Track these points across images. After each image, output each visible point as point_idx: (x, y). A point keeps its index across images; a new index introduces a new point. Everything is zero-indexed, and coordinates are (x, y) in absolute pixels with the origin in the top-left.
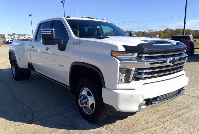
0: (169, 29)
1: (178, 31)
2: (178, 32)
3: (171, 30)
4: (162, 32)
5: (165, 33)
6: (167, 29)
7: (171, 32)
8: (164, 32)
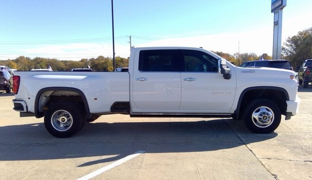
0: (23, 57)
1: (39, 61)
2: (38, 63)
3: (28, 59)
4: (13, 61)
5: (20, 64)
6: (20, 57)
7: (28, 62)
8: (17, 61)
